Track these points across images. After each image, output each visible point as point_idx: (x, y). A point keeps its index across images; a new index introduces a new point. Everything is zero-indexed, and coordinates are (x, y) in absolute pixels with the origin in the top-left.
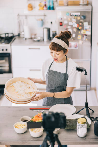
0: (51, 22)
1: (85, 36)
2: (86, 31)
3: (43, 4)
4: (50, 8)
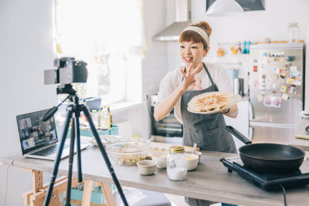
0: (249, 73)
1: (292, 88)
2: (293, 79)
3: (237, 47)
4: (245, 52)
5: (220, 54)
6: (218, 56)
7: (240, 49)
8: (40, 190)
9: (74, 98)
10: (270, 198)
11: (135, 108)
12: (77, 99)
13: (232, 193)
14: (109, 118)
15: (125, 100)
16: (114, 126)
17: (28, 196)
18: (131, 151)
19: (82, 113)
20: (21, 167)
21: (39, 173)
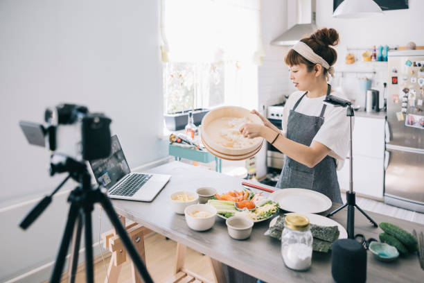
3: (371, 53)
4: (382, 59)
5: (349, 61)
6: (347, 63)
7: (375, 56)
17: (107, 238)
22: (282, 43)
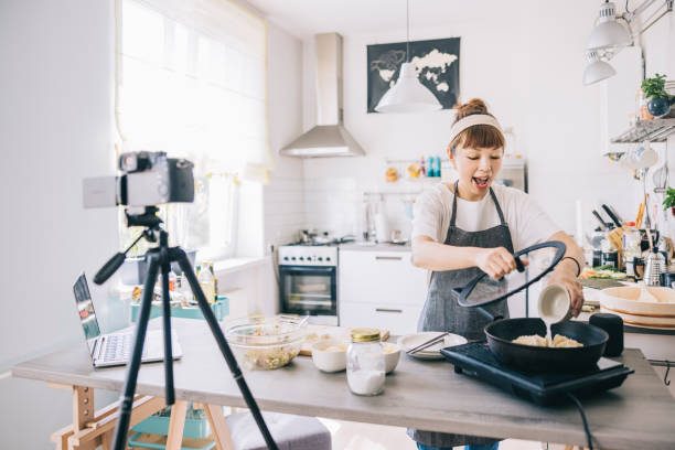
3: (418, 167)
4: (432, 174)
5: (391, 178)
6: (388, 181)
7: (424, 170)
8: (89, 425)
9: (157, 234)
10: (554, 421)
11: (254, 268)
12: (164, 236)
13: (481, 414)
14: (213, 284)
15: (234, 255)
16: (222, 299)
17: (65, 438)
18: (267, 342)
19: (175, 265)
20: (49, 381)
21: (86, 391)
22: (296, 152)
